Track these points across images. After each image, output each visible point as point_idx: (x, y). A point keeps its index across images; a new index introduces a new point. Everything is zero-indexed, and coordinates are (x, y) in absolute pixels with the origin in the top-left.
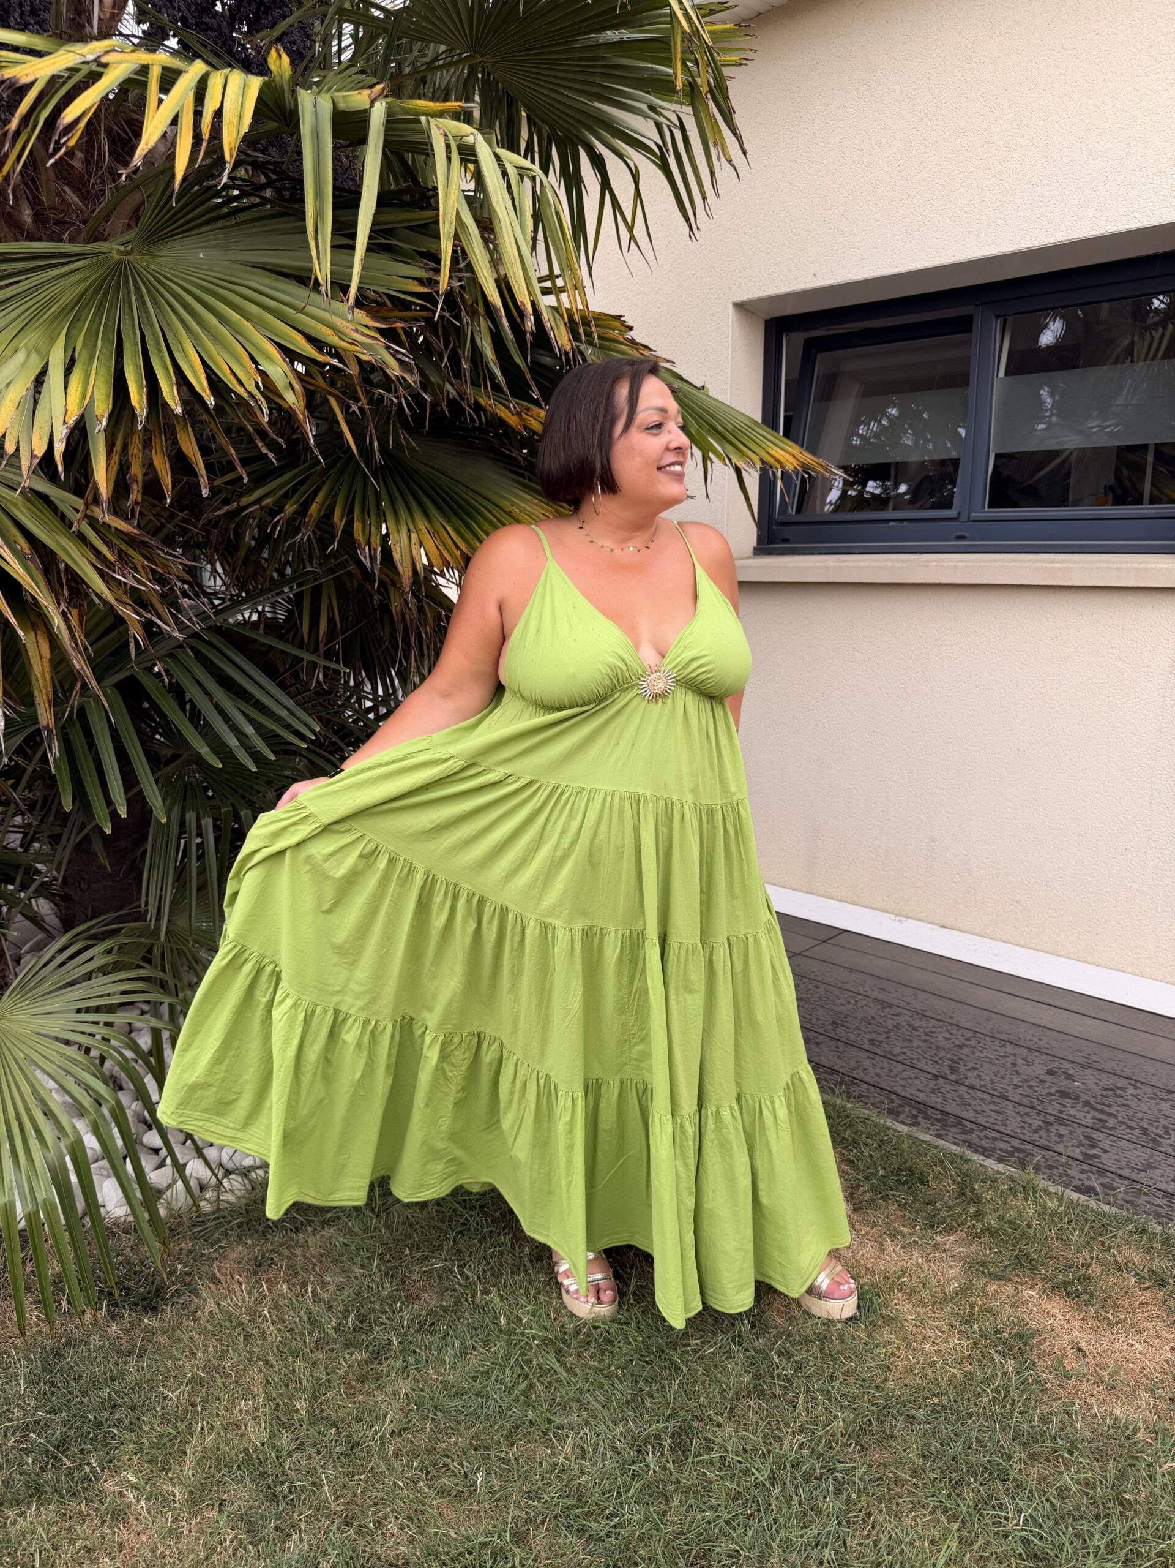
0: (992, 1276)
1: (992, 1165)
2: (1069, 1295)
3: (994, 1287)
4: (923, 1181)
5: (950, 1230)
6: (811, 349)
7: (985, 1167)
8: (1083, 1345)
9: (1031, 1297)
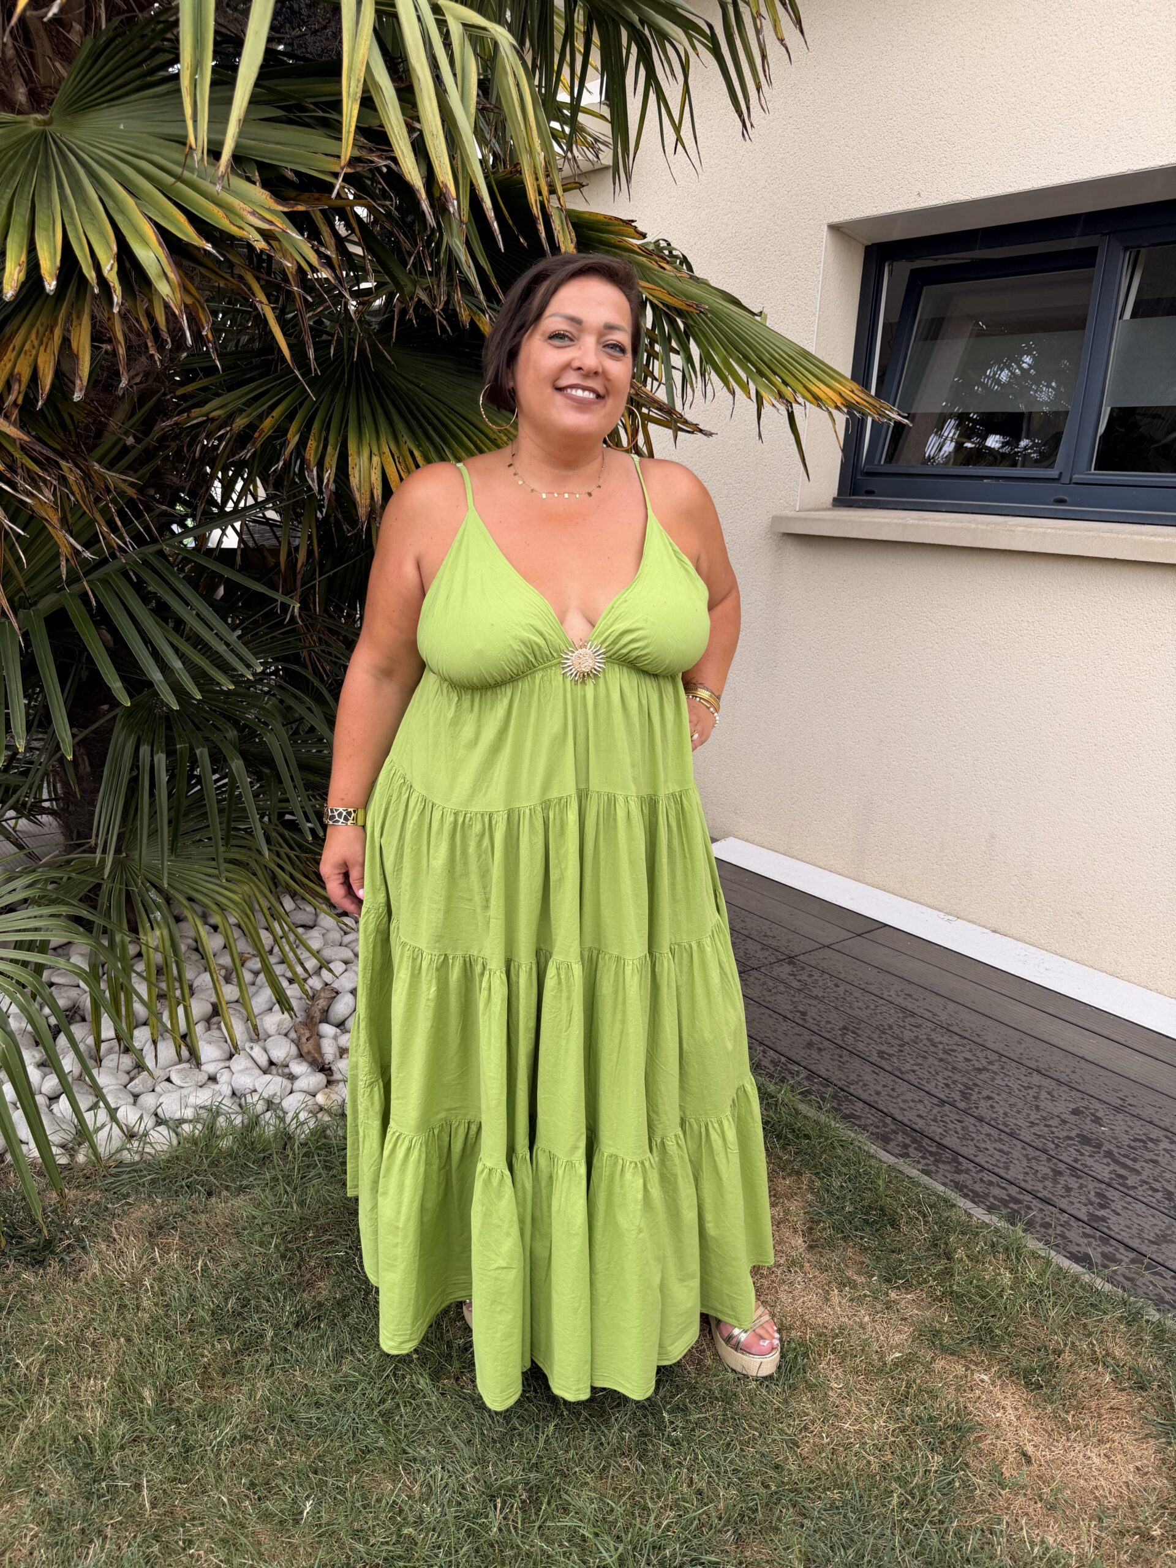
0: (944, 1349)
1: (979, 1214)
2: (1028, 1384)
3: (942, 1363)
4: (894, 1223)
5: (908, 1287)
6: (917, 282)
7: (970, 1215)
8: (1030, 1449)
9: (982, 1381)
